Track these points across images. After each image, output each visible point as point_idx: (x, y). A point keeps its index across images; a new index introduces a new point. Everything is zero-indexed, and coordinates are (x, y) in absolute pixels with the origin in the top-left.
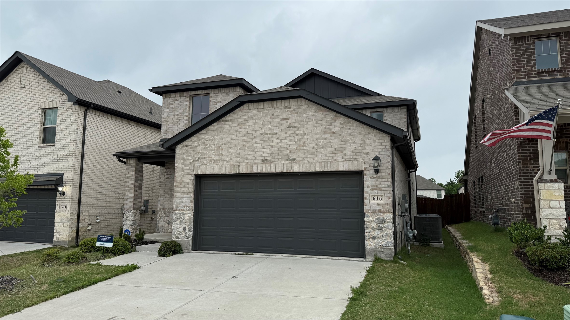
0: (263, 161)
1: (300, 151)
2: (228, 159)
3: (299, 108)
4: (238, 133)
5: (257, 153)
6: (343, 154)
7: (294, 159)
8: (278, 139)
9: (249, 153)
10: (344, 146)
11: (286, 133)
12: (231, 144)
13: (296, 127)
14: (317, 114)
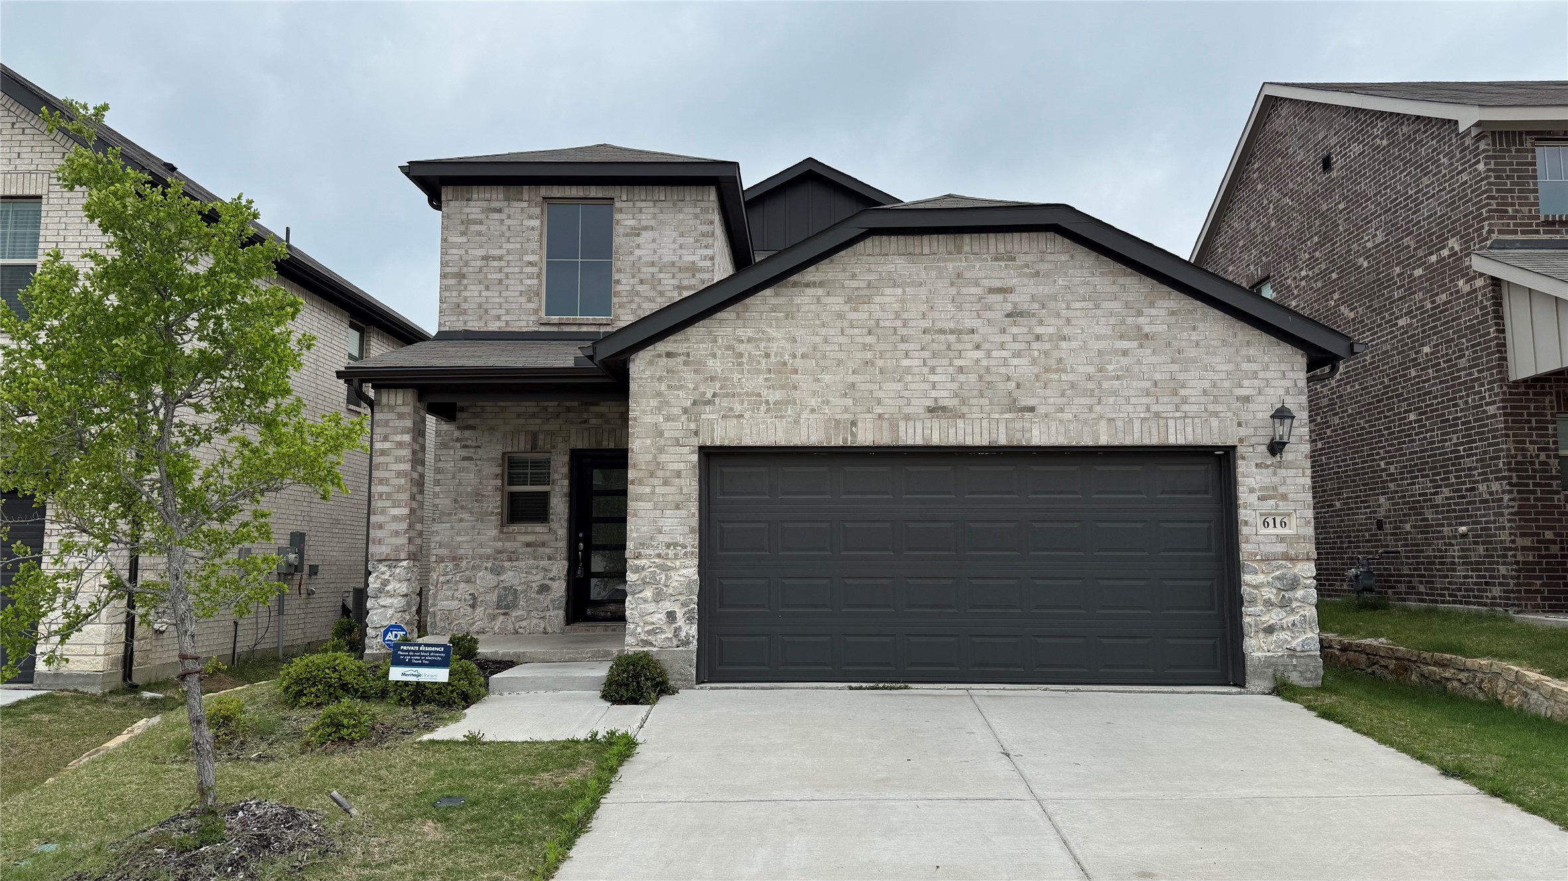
0: (931, 410)
1: (1048, 386)
2: (818, 402)
3: (1042, 261)
4: (846, 324)
5: (914, 386)
6: (1177, 400)
7: (1032, 409)
8: (978, 347)
9: (885, 386)
10: (1181, 376)
11: (1004, 331)
12: (824, 357)
13: (1034, 315)
14: (1097, 280)
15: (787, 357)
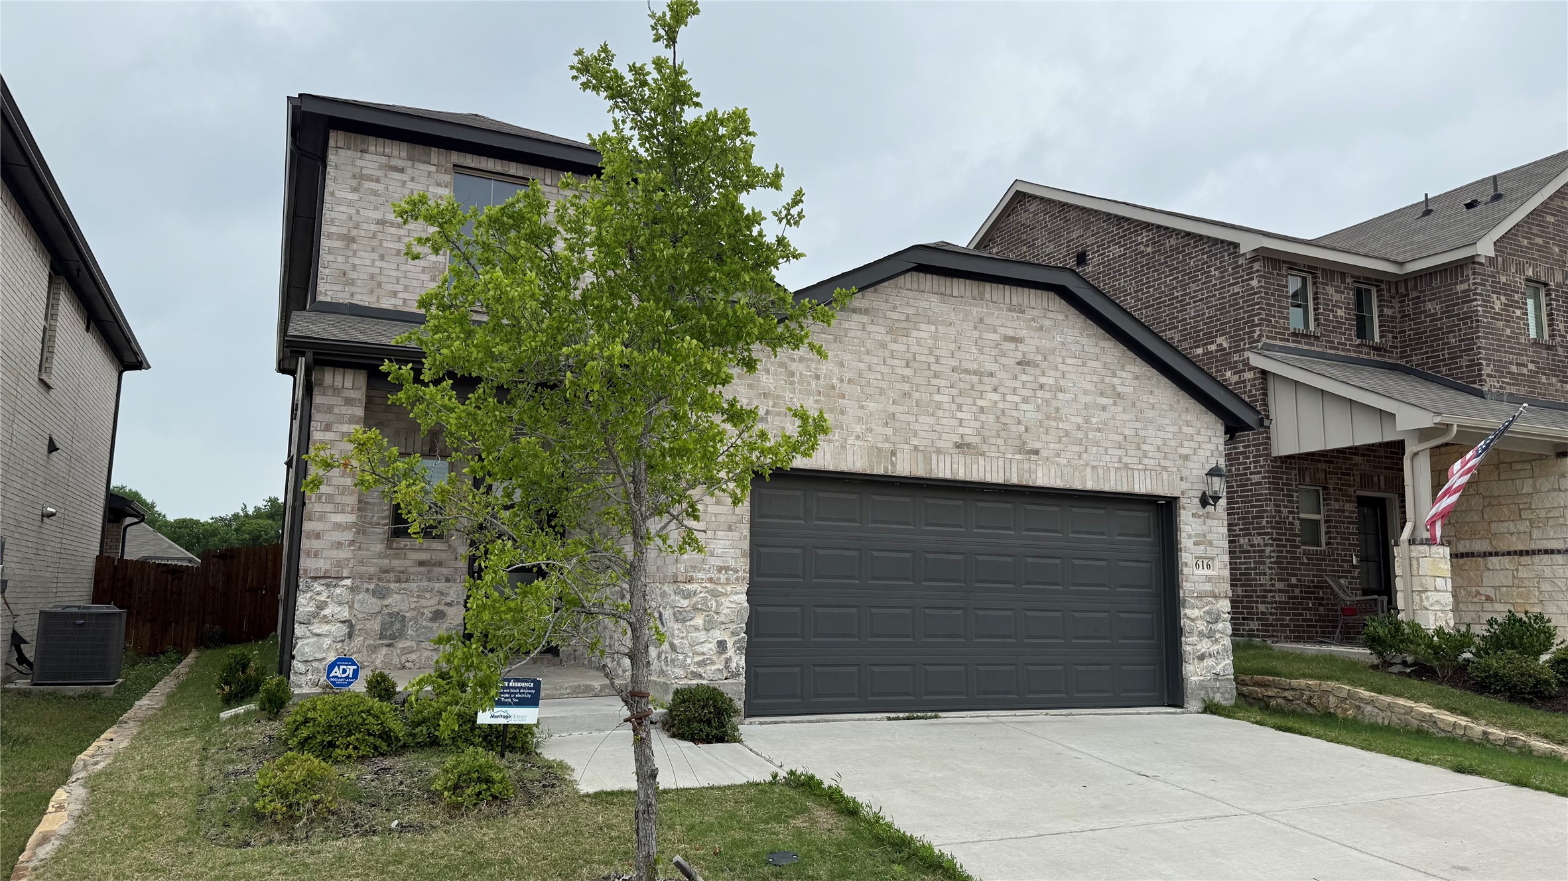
0: (958, 446)
1: (1050, 432)
2: (862, 429)
3: (1044, 317)
4: (887, 354)
5: (944, 421)
6: (1140, 454)
7: (1037, 452)
8: (995, 390)
9: (922, 419)
10: (1142, 433)
11: (1015, 378)
12: (869, 385)
13: (1038, 366)
14: (1084, 341)
15: (835, 381)
